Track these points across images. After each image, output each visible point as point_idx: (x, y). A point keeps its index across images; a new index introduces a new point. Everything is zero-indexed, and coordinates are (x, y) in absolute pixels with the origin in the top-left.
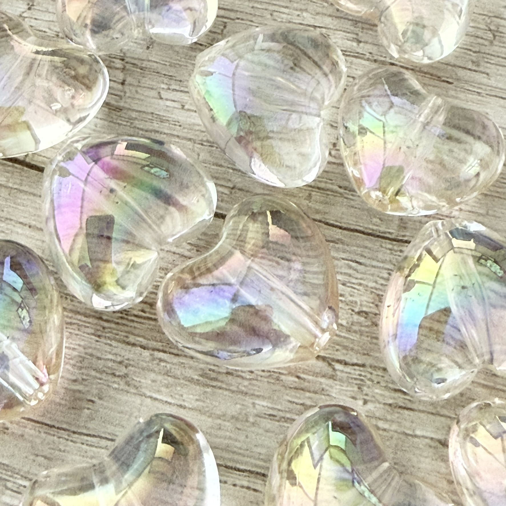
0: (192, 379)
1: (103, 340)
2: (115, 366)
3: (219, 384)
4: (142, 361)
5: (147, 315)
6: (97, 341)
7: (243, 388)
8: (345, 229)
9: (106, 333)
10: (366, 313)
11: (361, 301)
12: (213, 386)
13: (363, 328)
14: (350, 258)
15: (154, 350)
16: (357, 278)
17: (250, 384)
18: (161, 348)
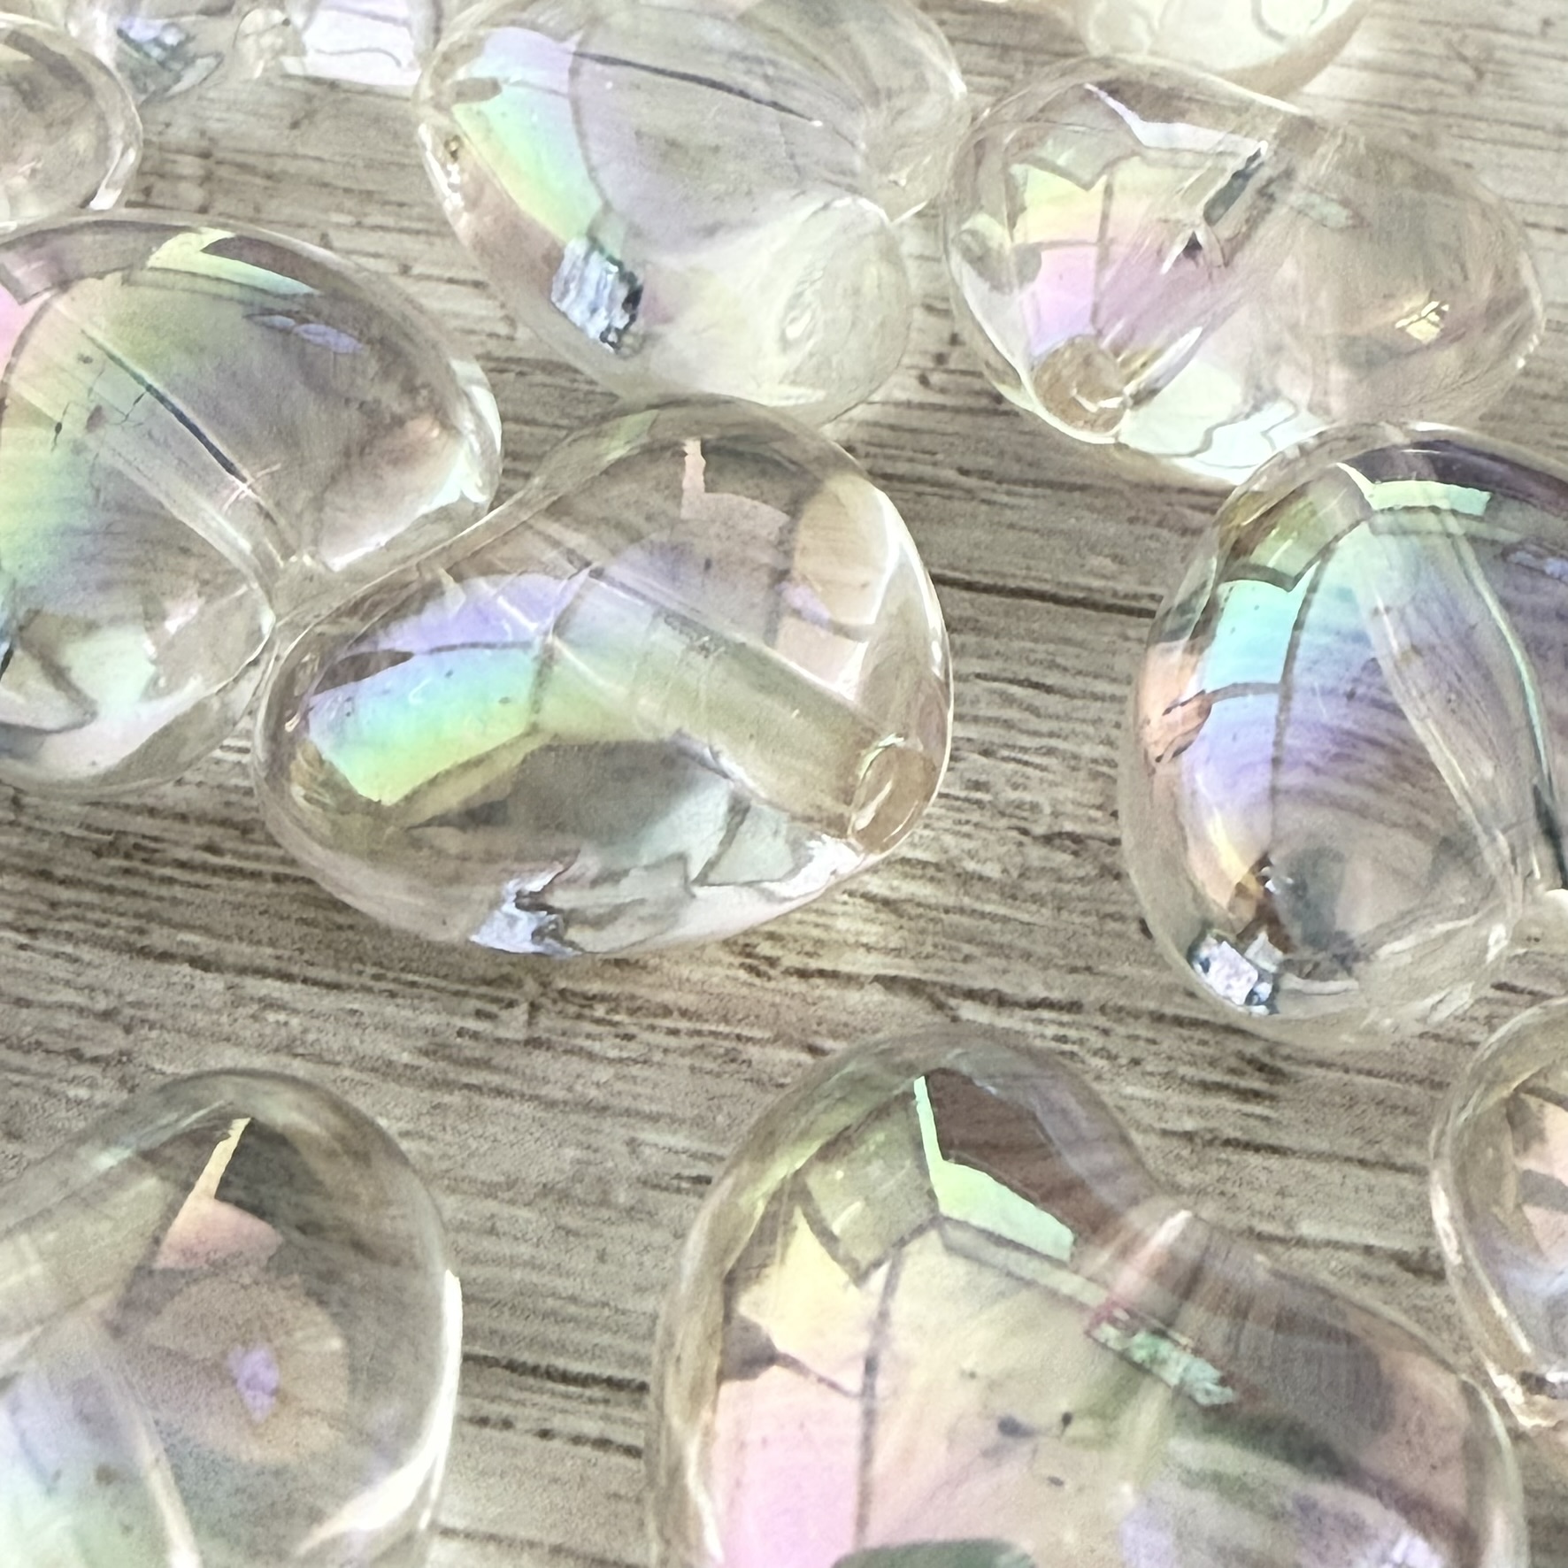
0: (390, 1064)
1: (44, 943)
2: (84, 1025)
3: (496, 1079)
4: (194, 1007)
5: (228, 860)
6: (22, 947)
7: (593, 1093)
8: (988, 589)
9: (60, 920)
10: (1076, 838)
11: (1054, 803)
12: (468, 1086)
13: (1066, 888)
14: (1009, 675)
15: (243, 971)
16: (1036, 734)
17: (618, 1077)
18: (272, 965)
